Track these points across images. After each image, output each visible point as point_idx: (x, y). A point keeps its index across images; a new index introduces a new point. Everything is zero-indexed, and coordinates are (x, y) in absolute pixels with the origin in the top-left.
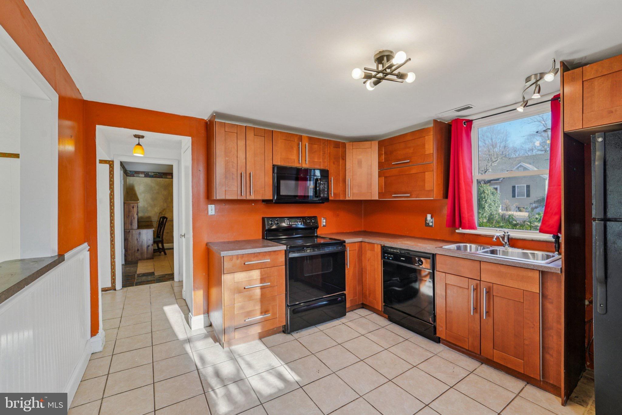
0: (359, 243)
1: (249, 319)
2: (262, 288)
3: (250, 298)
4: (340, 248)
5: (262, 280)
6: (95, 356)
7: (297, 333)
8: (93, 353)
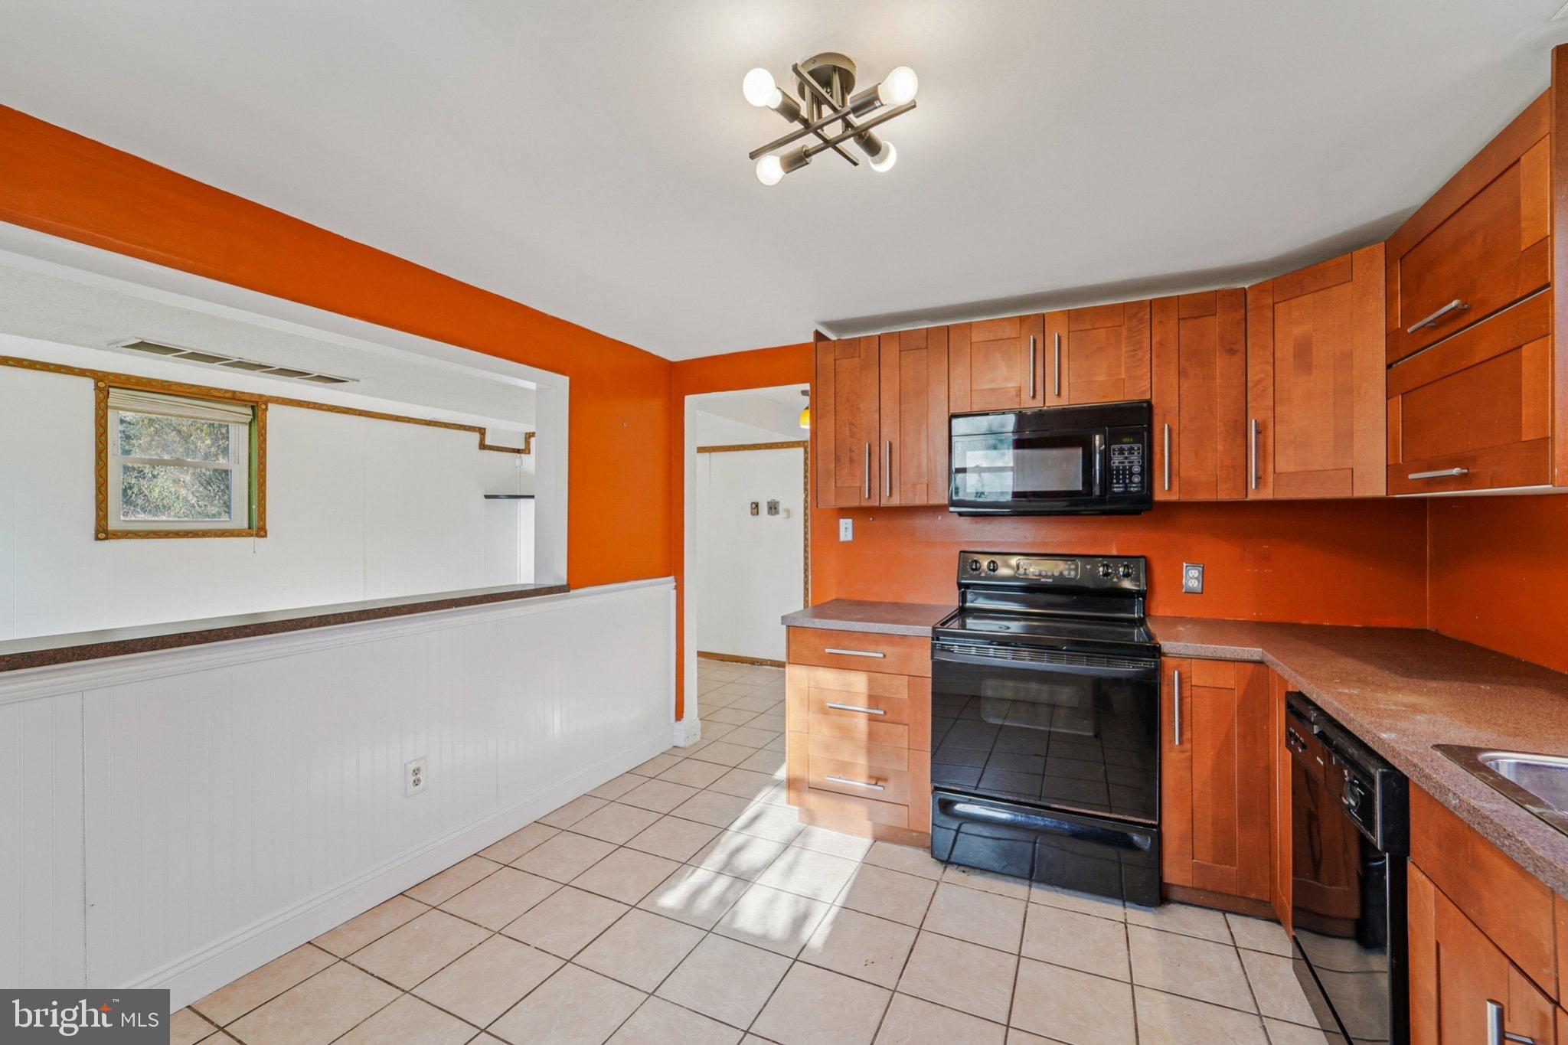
0: (1252, 665)
1: (839, 778)
2: (872, 719)
3: (845, 733)
4: (1144, 665)
5: (873, 700)
6: (675, 752)
7: (964, 872)
8: (675, 747)
